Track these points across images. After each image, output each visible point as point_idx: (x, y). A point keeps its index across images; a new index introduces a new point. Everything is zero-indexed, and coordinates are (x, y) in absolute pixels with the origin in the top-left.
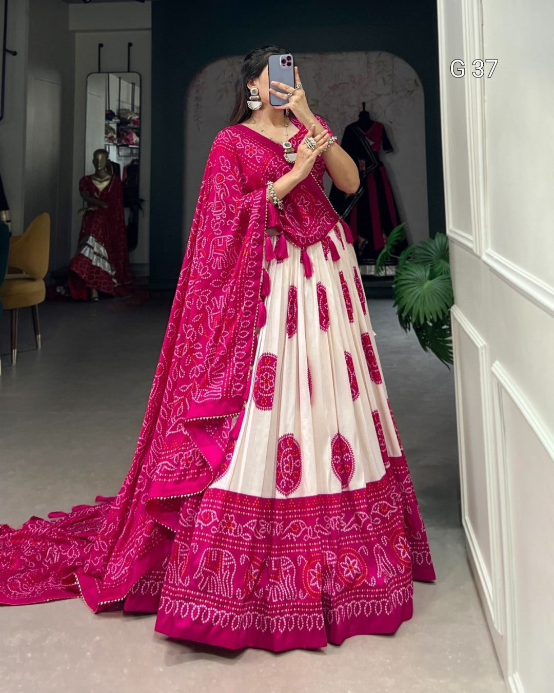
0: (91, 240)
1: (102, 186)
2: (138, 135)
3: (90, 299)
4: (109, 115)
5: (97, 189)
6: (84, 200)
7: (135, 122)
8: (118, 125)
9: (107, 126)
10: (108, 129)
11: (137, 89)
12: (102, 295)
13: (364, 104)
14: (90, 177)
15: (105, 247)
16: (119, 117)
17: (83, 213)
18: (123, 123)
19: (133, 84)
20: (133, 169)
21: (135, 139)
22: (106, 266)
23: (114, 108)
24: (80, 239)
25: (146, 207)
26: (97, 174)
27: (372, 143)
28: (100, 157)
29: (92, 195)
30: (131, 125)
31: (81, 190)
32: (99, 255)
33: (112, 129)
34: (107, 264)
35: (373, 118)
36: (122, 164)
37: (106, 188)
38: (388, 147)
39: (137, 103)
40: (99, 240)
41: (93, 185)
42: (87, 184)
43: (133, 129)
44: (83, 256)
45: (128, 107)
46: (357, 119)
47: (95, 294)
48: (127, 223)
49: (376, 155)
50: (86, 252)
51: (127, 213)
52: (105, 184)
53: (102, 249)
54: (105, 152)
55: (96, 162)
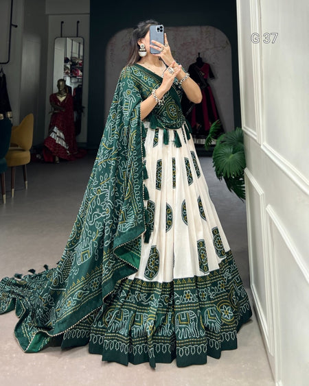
0: (55, 129)
1: (62, 99)
2: (82, 71)
3: (54, 162)
4: (66, 60)
5: (59, 101)
6: (52, 106)
7: (80, 64)
8: (71, 66)
9: (65, 66)
10: (66, 68)
11: (82, 46)
12: (61, 160)
13: (199, 54)
14: (55, 94)
15: (63, 133)
16: (71, 61)
17: (51, 114)
18: (74, 64)
19: (80, 43)
20: (79, 90)
21: (80, 73)
22: (63, 144)
23: (69, 57)
24: (49, 129)
25: (86, 111)
26: (60, 93)
27: (203, 74)
28: (61, 83)
29: (56, 104)
30: (78, 66)
31: (51, 101)
32: (59, 137)
33: (68, 68)
34: (64, 143)
35: (204, 61)
36: (73, 87)
37: (64, 100)
38: (212, 76)
39: (81, 54)
40: (60, 129)
41: (57, 98)
42: (54, 98)
43: (79, 68)
44: (51, 138)
45: (77, 56)
46: (195, 61)
47: (57, 159)
48: (75, 120)
49: (206, 80)
50: (53, 136)
51: (75, 114)
52: (64, 98)
53: (61, 134)
54: (64, 81)
55: (59, 86)
